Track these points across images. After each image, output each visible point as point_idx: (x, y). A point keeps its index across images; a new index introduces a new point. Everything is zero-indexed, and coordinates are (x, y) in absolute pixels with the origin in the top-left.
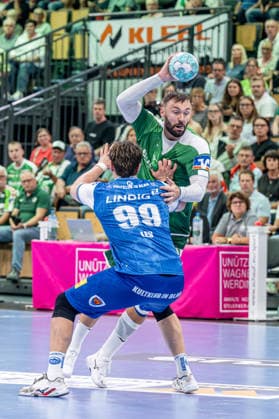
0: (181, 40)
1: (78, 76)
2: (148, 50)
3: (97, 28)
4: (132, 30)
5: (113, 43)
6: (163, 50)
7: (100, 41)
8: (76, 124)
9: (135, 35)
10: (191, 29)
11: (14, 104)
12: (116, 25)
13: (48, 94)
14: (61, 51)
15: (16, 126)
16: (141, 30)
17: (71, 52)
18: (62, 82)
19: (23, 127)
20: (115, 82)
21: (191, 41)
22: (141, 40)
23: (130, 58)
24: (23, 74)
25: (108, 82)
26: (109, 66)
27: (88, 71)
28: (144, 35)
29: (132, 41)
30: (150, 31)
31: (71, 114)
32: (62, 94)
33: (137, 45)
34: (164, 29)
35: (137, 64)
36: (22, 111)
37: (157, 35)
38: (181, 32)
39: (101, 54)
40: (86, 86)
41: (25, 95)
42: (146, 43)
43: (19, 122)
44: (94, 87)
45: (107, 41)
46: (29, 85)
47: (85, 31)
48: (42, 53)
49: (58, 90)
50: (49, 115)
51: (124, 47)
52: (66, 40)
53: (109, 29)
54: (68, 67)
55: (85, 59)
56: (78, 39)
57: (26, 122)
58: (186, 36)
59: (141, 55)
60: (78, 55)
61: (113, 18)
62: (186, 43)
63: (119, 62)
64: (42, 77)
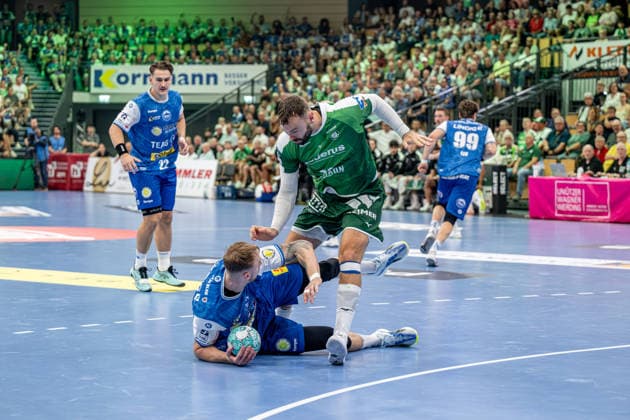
0: (619, 54)
1: (556, 78)
2: (599, 61)
3: (568, 48)
4: (589, 50)
5: (578, 57)
6: (608, 61)
7: (570, 56)
8: (555, 107)
9: (591, 52)
10: (625, 48)
11: (518, 94)
12: (579, 46)
13: (538, 88)
14: (546, 63)
15: (519, 108)
16: (594, 49)
17: (552, 63)
18: (546, 81)
19: (522, 108)
20: (579, 81)
21: (625, 55)
22: (594, 55)
23: (588, 66)
24: (522, 77)
25: (575, 81)
26: (575, 71)
27: (562, 74)
28: (596, 52)
29: (589, 56)
30: (600, 49)
31: (552, 101)
32: (547, 88)
33: (592, 58)
34: (608, 48)
35: (592, 70)
36: (522, 99)
37: (604, 52)
38: (619, 49)
39: (570, 64)
40: (561, 84)
41: (524, 89)
42: (597, 57)
43: (521, 106)
44: (566, 84)
45: (574, 56)
46: (526, 84)
47: (560, 51)
48: (533, 63)
49: (544, 86)
50: (538, 101)
51: (584, 60)
52: (549, 56)
53: (575, 49)
54: (551, 72)
55: (560, 67)
56: (556, 55)
57: (525, 106)
58: (622, 52)
59: (594, 64)
60: (556, 64)
61: (577, 42)
62: (622, 57)
63: (582, 68)
64: (534, 78)
